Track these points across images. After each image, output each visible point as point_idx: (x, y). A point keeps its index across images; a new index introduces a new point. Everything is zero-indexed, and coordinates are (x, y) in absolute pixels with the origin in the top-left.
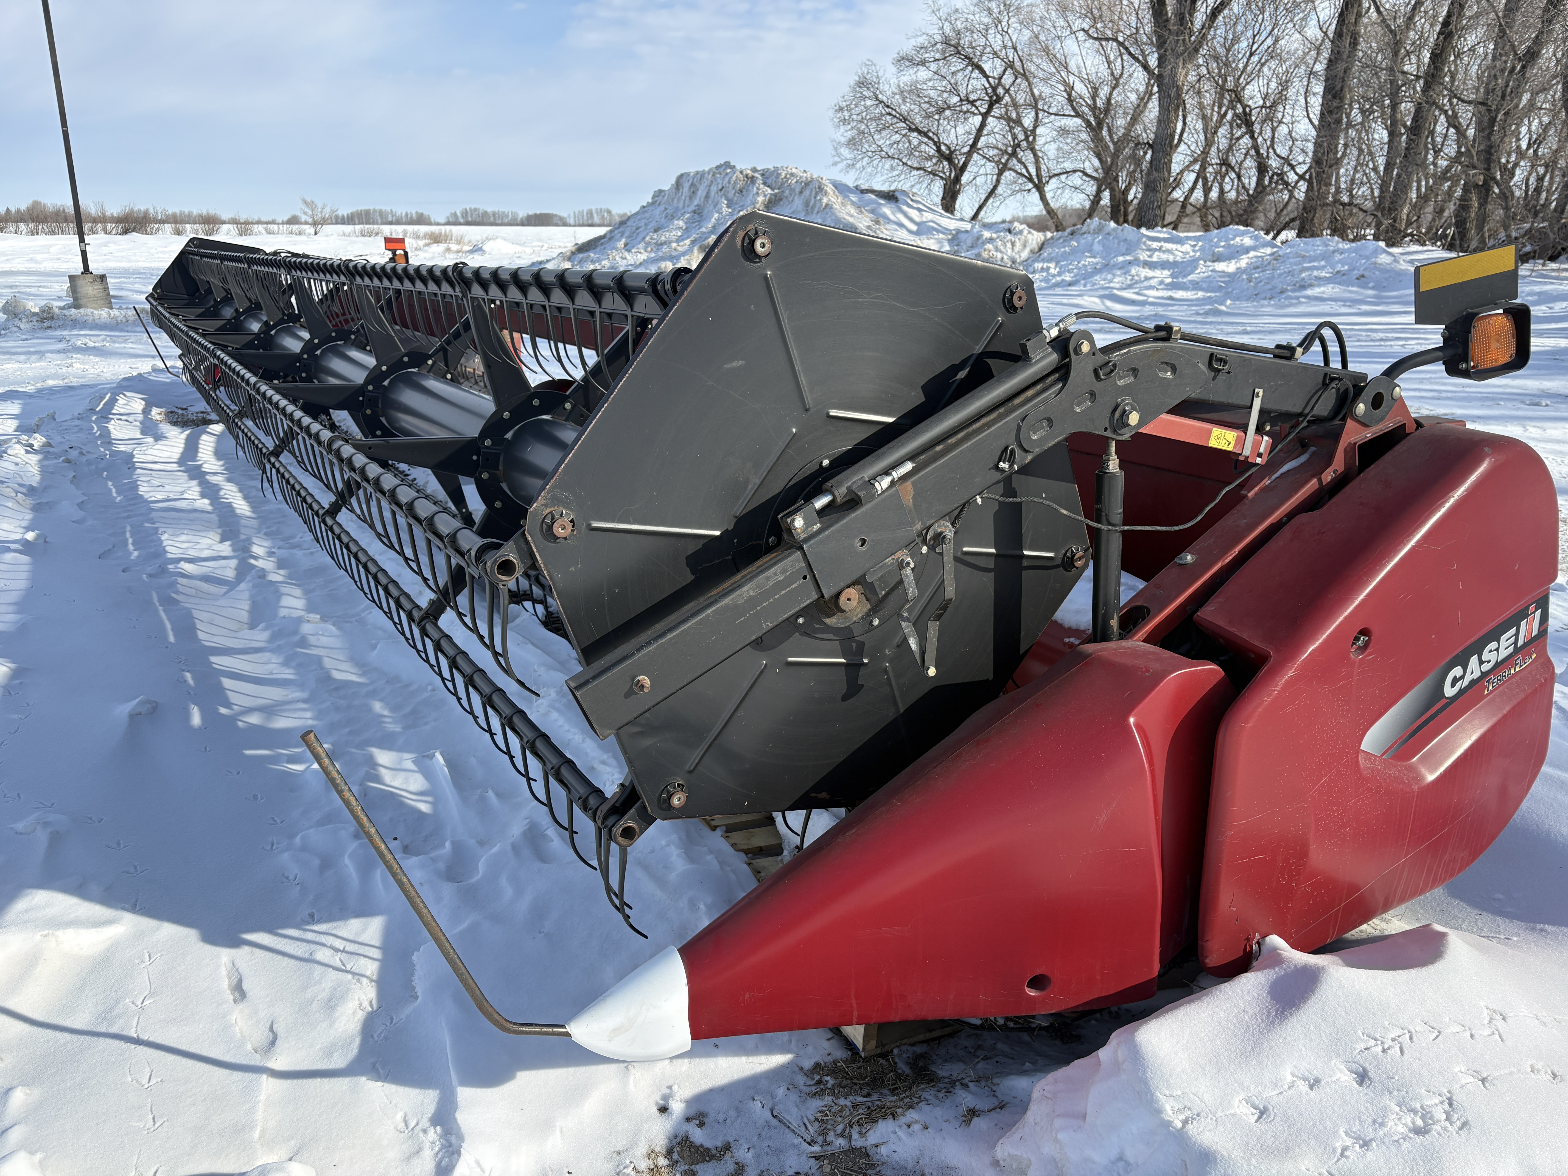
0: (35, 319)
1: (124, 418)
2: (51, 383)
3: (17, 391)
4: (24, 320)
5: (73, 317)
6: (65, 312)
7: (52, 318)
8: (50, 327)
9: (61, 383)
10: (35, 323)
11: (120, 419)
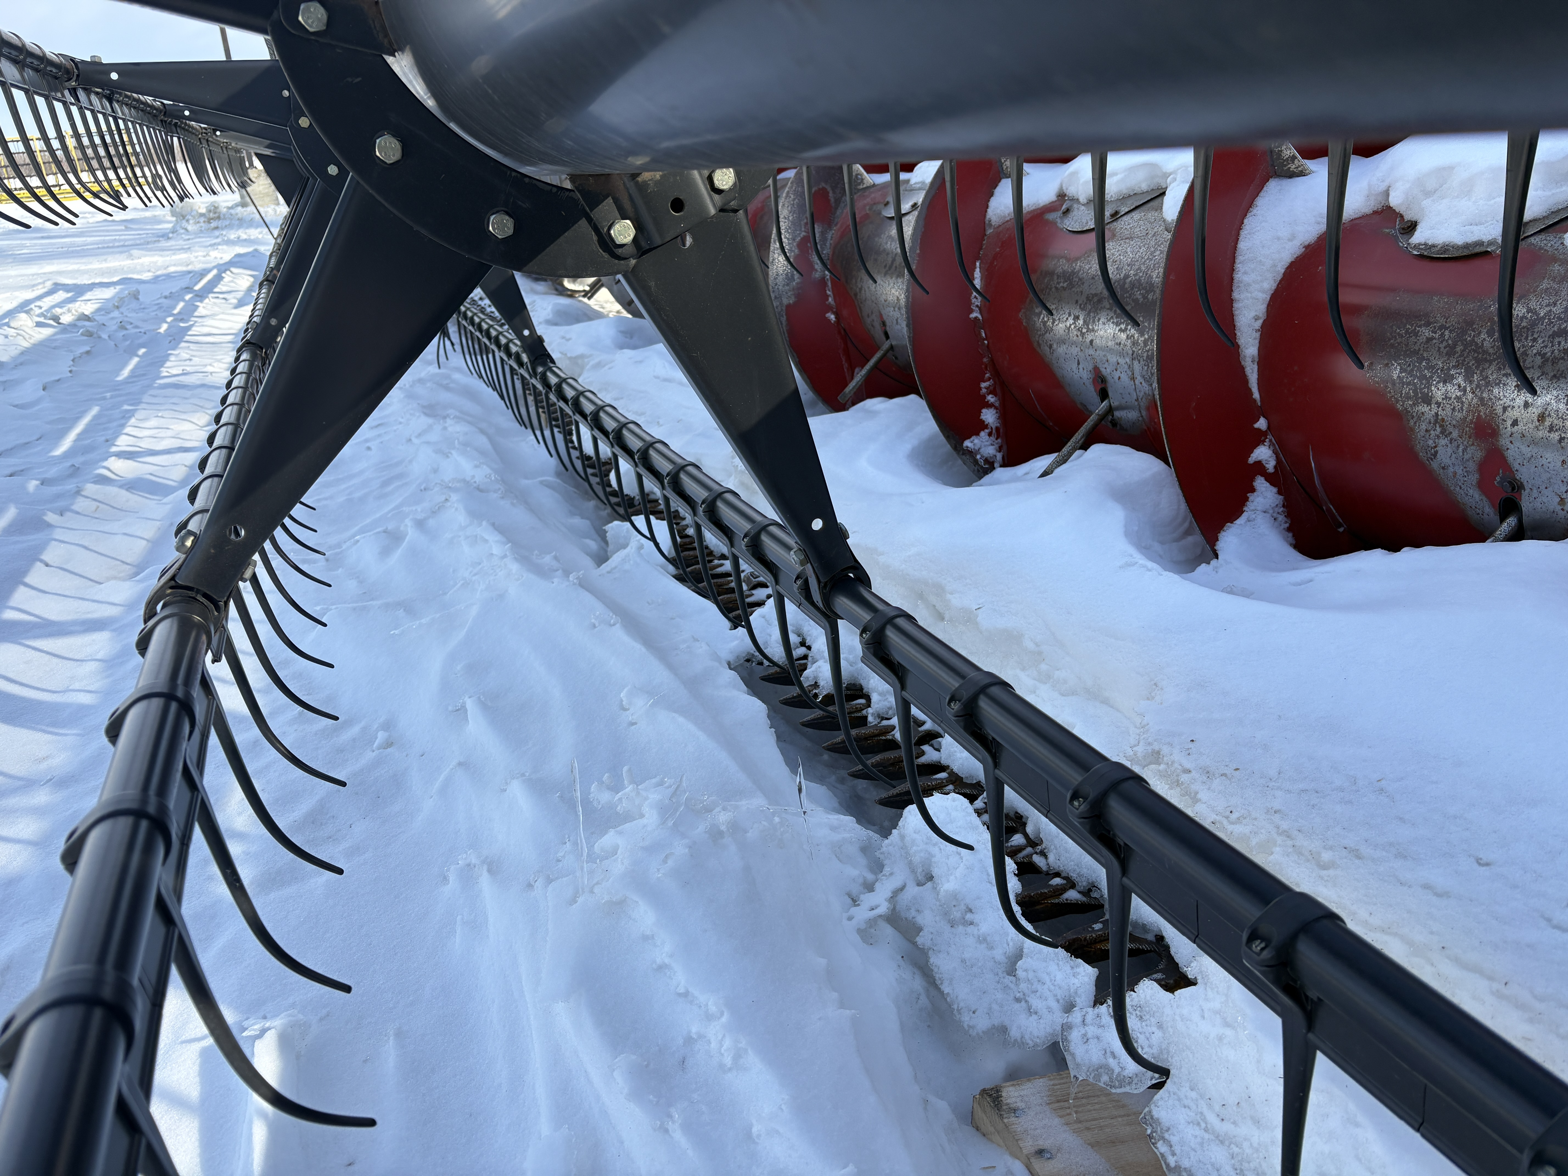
0: (202, 219)
1: (221, 296)
2: (172, 269)
3: (130, 279)
4: (191, 222)
5: (240, 216)
6: (232, 211)
7: (219, 218)
8: (216, 228)
9: (184, 269)
10: (202, 224)
11: (217, 298)
